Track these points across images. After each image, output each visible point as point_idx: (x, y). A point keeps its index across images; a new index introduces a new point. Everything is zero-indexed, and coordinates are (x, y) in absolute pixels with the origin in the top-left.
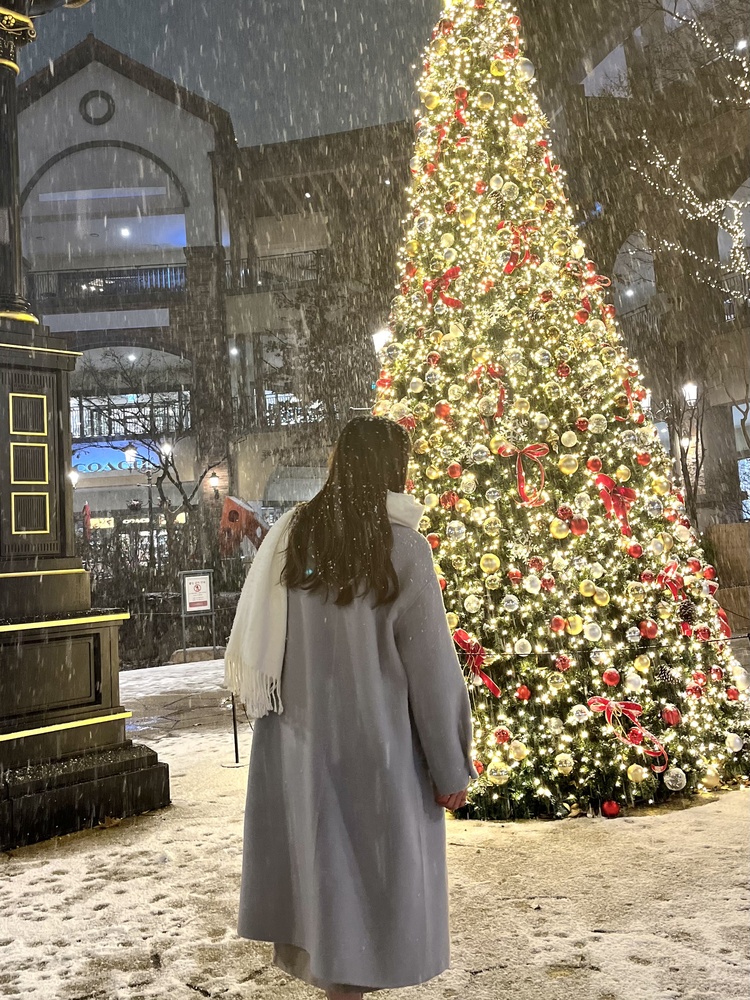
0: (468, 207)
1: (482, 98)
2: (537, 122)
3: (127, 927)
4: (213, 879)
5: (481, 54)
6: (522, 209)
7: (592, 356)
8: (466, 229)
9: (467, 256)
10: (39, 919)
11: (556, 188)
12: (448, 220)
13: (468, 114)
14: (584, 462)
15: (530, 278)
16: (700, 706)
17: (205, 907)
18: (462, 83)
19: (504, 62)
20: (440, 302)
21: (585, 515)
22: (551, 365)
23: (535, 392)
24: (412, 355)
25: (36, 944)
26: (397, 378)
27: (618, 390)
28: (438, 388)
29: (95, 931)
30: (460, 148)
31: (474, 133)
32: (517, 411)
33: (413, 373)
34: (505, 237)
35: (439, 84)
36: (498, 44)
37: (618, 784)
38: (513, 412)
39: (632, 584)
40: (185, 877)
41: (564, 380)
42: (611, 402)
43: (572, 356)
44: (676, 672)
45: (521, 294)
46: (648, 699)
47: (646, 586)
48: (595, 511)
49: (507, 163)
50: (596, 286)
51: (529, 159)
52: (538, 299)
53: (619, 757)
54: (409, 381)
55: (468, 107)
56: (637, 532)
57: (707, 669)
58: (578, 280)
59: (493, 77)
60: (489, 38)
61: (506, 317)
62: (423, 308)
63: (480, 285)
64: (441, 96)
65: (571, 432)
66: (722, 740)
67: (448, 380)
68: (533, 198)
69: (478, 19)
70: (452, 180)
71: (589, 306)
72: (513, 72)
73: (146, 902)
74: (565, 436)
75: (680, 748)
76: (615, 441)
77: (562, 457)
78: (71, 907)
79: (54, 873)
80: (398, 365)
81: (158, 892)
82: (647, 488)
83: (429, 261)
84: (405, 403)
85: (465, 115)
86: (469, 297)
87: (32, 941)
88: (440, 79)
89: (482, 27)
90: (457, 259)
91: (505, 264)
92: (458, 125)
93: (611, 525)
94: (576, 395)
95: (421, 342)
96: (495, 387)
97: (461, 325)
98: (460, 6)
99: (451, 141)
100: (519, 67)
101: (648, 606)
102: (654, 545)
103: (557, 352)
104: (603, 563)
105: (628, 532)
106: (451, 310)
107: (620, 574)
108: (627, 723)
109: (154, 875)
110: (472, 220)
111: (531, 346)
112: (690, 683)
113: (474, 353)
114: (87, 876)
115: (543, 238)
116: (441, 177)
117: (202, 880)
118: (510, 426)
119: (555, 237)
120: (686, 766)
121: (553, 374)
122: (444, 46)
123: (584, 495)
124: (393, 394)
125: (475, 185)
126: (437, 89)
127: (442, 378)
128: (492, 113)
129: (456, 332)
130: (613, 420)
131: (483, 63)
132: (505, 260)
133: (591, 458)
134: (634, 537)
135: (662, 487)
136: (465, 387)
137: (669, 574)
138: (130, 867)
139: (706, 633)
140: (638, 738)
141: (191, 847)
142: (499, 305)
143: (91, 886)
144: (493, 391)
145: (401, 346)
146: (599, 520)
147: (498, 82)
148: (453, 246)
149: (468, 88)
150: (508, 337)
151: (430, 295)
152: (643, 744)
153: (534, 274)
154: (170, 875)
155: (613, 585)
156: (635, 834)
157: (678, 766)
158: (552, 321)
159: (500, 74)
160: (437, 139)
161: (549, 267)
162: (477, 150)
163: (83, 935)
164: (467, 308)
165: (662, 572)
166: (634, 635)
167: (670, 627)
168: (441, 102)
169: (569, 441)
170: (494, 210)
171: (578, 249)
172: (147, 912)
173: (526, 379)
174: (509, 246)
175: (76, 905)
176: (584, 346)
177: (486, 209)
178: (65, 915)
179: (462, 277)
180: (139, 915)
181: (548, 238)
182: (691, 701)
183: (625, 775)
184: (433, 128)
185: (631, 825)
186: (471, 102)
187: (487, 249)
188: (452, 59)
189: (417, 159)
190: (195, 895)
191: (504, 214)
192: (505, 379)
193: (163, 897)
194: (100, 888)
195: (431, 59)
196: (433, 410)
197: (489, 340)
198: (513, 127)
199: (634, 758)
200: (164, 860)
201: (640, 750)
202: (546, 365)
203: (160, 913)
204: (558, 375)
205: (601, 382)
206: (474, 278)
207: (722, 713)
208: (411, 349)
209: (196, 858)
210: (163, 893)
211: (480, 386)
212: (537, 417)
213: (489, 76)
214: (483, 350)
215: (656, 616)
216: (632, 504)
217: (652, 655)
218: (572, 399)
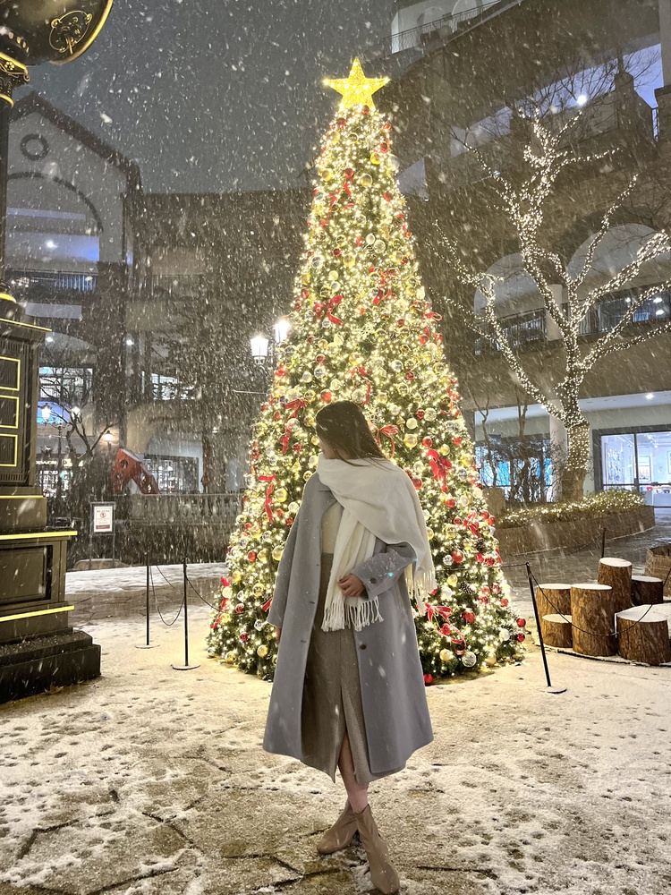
0: (351, 254)
1: (364, 178)
2: (399, 201)
3: (86, 771)
4: (147, 732)
5: (364, 147)
6: (387, 260)
7: (428, 368)
8: (347, 268)
9: (347, 288)
10: (11, 765)
11: (409, 248)
12: (335, 261)
13: (353, 188)
14: (420, 441)
15: (390, 309)
16: (486, 610)
17: (145, 753)
18: (350, 165)
19: (381, 154)
20: (327, 319)
21: (420, 477)
22: (402, 371)
23: (391, 389)
24: (303, 355)
25: (13, 784)
26: (293, 371)
27: (444, 392)
28: (323, 381)
29: (59, 773)
30: (346, 211)
31: (357, 202)
32: (379, 401)
33: (305, 368)
34: (376, 278)
35: (333, 164)
36: (376, 142)
37: (433, 662)
38: (377, 401)
39: (448, 525)
40: (124, 731)
41: (409, 382)
42: (439, 401)
43: (415, 366)
44: (473, 587)
45: (384, 320)
46: (455, 605)
47: (458, 527)
48: (426, 474)
49: (378, 226)
50: (432, 320)
51: (392, 226)
52: (395, 324)
53: (435, 644)
54: (302, 373)
55: (354, 183)
56: (452, 491)
57: (491, 585)
58: (421, 314)
59: (372, 164)
60: (370, 137)
61: (373, 335)
62: (314, 322)
63: (356, 310)
64: (334, 173)
65: (413, 419)
66: (497, 633)
67: (331, 375)
68: (395, 253)
69: (363, 121)
70: (339, 234)
71: (428, 332)
72: (385, 163)
73: (97, 751)
74: (409, 421)
75: (474, 638)
76: (441, 428)
77: (407, 435)
78: (35, 755)
79: (16, 729)
80: (293, 362)
81: (105, 743)
82: (457, 461)
83: (319, 289)
84: (297, 389)
85: (352, 188)
86: (348, 318)
87: (9, 782)
88: (334, 160)
89: (366, 128)
90: (341, 290)
91: (374, 297)
92: (346, 195)
93: (436, 485)
94: (417, 394)
95: (311, 347)
96: (365, 383)
97: (341, 337)
98: (351, 110)
99: (340, 206)
100: (389, 160)
101: (457, 541)
102: (462, 500)
103: (406, 363)
104: (430, 510)
105: (446, 491)
106: (334, 326)
107: (441, 518)
108: (441, 621)
109: (99, 730)
110: (353, 263)
111: (390, 356)
112: (481, 595)
113: (350, 358)
114: (44, 732)
115: (400, 282)
116: (331, 230)
117: (139, 733)
118: (373, 411)
119: (407, 283)
120: (476, 650)
121: (403, 378)
122: (338, 137)
123: (420, 462)
124: (288, 382)
125: (355, 239)
126: (331, 166)
127: (326, 374)
128: (370, 189)
129: (338, 341)
130: (439, 413)
131: (365, 153)
132: (374, 295)
133: (426, 438)
134: (450, 494)
135: (467, 461)
136: (343, 382)
137: (470, 520)
138: (78, 724)
139: (491, 561)
140: (446, 631)
141: (124, 708)
142: (369, 326)
143: (49, 739)
144: (363, 386)
145: (296, 348)
146: (429, 480)
147: (375, 169)
148: (338, 281)
149: (354, 169)
150: (375, 349)
151: (319, 314)
152: (451, 635)
153: (393, 307)
154: (112, 730)
155: (436, 526)
156: (446, 697)
157: (471, 650)
158: (404, 341)
159: (377, 163)
160: (329, 202)
161: (402, 303)
162: (358, 214)
163: (51, 777)
164: (347, 325)
165: (466, 518)
166: (448, 560)
167: (470, 556)
168: (334, 177)
169: (411, 425)
170: (368, 259)
171: (421, 293)
172: (100, 758)
173: (385, 379)
174: (377, 285)
175: (40, 754)
176: (424, 360)
177: (363, 257)
178: (32, 762)
179: (343, 303)
180: (93, 760)
181: (404, 282)
182: (481, 606)
183: (438, 655)
184: (328, 194)
185: (442, 691)
186: (356, 180)
187: (362, 285)
188: (344, 147)
189: (313, 214)
190: (134, 745)
191: (375, 262)
192: (371, 379)
193: (110, 747)
194: (57, 740)
195: (328, 145)
196: (319, 396)
197: (361, 350)
198: (384, 202)
199: (444, 645)
200: (105, 718)
201: (449, 639)
202: (399, 371)
203: (110, 759)
204: (406, 379)
205: (434, 386)
206: (352, 305)
207: (497, 615)
208: (304, 350)
209: (129, 716)
210: (109, 743)
211: (354, 381)
212: (392, 407)
213: (369, 163)
214: (357, 357)
215: (462, 548)
216: (450, 471)
217: (459, 574)
218: (414, 396)
